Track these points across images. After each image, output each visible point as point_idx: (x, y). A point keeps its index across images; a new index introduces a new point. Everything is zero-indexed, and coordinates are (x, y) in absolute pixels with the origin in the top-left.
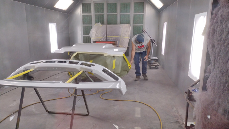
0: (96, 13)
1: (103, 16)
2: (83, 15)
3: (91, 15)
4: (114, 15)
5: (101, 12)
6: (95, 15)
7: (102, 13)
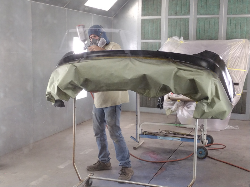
0: (170, 14)
1: (187, 21)
2: (143, 21)
3: (160, 19)
4: (212, 18)
5: (183, 12)
6: (170, 19)
7: (184, 15)
